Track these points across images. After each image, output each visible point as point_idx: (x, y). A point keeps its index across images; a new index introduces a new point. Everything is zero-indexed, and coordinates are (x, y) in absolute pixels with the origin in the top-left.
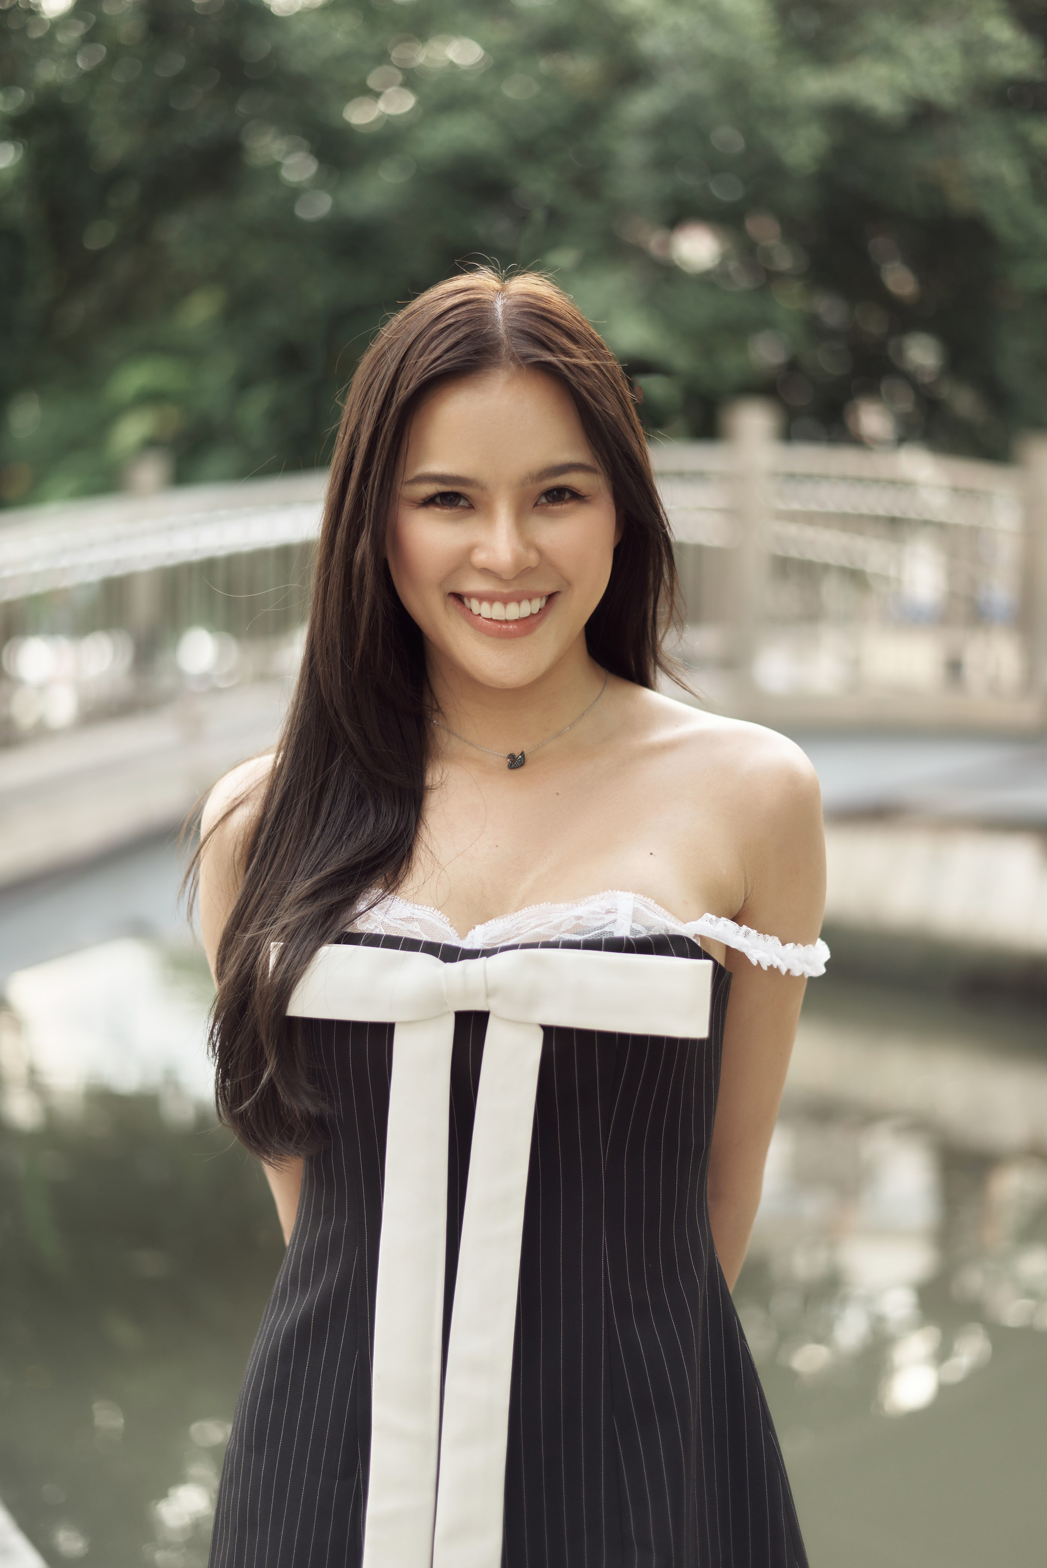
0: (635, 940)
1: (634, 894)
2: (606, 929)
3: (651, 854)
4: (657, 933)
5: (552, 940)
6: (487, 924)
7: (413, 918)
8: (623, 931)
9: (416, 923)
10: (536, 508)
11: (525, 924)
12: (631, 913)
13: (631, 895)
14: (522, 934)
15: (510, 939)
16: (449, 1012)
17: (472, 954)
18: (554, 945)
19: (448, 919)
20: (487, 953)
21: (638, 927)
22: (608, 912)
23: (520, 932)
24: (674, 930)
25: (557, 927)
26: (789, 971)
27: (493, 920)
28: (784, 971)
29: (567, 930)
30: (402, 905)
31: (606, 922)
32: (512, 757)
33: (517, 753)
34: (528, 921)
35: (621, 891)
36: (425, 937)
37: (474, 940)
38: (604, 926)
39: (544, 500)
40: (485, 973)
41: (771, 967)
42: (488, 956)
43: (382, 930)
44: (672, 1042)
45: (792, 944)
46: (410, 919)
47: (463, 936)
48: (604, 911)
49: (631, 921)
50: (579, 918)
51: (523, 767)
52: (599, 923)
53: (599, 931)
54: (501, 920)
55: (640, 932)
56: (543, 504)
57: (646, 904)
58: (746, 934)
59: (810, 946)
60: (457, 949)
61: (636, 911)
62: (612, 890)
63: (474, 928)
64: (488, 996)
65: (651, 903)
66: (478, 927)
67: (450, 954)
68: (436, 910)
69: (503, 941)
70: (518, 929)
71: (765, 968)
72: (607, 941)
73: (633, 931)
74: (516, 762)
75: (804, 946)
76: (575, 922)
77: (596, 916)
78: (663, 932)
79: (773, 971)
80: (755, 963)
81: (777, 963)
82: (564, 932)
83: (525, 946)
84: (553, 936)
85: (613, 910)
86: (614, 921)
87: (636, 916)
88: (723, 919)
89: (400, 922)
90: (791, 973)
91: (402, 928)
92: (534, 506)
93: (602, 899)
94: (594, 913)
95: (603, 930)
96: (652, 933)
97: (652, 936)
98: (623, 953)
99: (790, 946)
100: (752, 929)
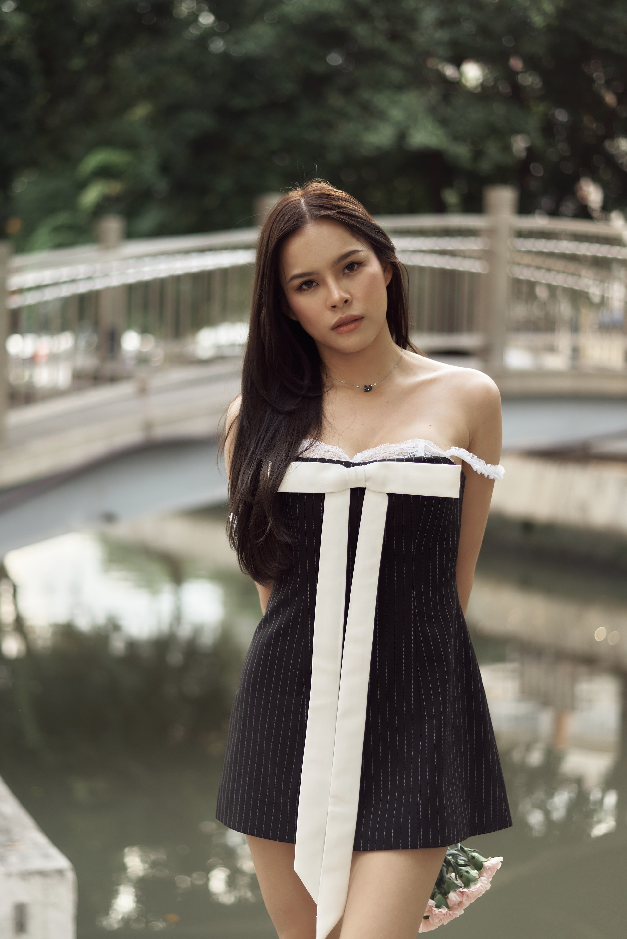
0: (427, 458)
1: (425, 440)
2: (414, 454)
3: (430, 425)
4: (436, 456)
5: (391, 458)
6: (362, 453)
7: (330, 451)
8: (421, 454)
9: (331, 453)
10: (344, 276)
11: (379, 452)
12: (424, 447)
13: (423, 440)
14: (377, 457)
15: (372, 458)
16: (348, 489)
17: (358, 464)
18: (393, 460)
19: (344, 451)
20: (366, 463)
21: (427, 453)
22: (414, 447)
23: (377, 456)
24: (442, 455)
25: (393, 453)
26: (488, 476)
27: (365, 451)
28: (486, 476)
29: (397, 454)
30: (324, 446)
31: (414, 451)
32: (366, 386)
33: (368, 385)
34: (380, 451)
35: (419, 439)
36: (336, 459)
37: (357, 459)
38: (413, 453)
39: (347, 271)
40: (365, 471)
41: (481, 473)
42: (365, 465)
43: (317, 456)
44: (443, 499)
45: (490, 464)
46: (328, 452)
47: (352, 458)
48: (413, 447)
49: (424, 451)
50: (403, 449)
51: (371, 391)
52: (411, 452)
53: (411, 455)
54: (369, 451)
55: (428, 455)
56: (347, 273)
57: (430, 444)
58: (472, 457)
59: (497, 466)
60: (351, 463)
61: (426, 447)
62: (415, 438)
63: (357, 454)
64: (366, 481)
65: (432, 444)
66: (358, 454)
67: (348, 464)
68: (339, 448)
69: (370, 459)
70: (376, 454)
71: (479, 474)
72: (415, 458)
73: (425, 454)
74: (368, 389)
75: (495, 466)
76: (400, 451)
77: (409, 449)
78: (438, 455)
79: (482, 475)
80: (475, 471)
81: (484, 472)
82: (396, 455)
83: (380, 461)
84: (391, 457)
85: (416, 446)
86: (417, 451)
87: (426, 449)
88: (462, 449)
89: (324, 453)
90: (489, 478)
91: (326, 455)
92: (343, 275)
93: (411, 442)
94: (408, 447)
95: (413, 454)
96: (433, 455)
97: (433, 457)
98: (422, 463)
99: (489, 465)
100: (475, 455)
